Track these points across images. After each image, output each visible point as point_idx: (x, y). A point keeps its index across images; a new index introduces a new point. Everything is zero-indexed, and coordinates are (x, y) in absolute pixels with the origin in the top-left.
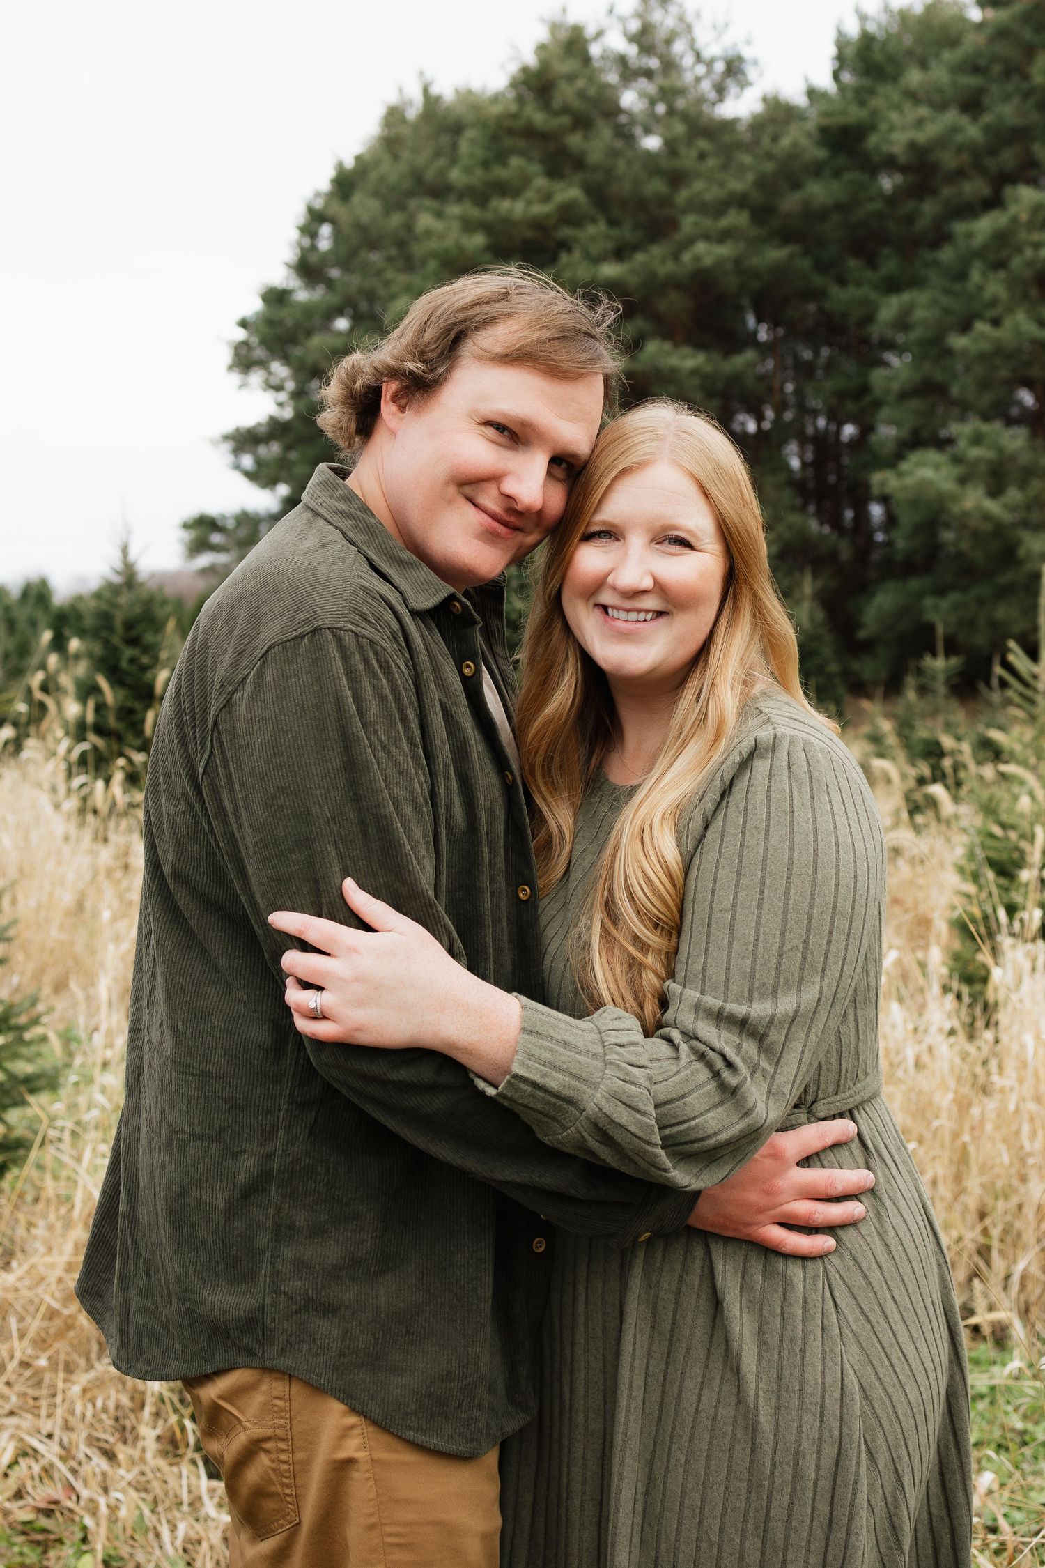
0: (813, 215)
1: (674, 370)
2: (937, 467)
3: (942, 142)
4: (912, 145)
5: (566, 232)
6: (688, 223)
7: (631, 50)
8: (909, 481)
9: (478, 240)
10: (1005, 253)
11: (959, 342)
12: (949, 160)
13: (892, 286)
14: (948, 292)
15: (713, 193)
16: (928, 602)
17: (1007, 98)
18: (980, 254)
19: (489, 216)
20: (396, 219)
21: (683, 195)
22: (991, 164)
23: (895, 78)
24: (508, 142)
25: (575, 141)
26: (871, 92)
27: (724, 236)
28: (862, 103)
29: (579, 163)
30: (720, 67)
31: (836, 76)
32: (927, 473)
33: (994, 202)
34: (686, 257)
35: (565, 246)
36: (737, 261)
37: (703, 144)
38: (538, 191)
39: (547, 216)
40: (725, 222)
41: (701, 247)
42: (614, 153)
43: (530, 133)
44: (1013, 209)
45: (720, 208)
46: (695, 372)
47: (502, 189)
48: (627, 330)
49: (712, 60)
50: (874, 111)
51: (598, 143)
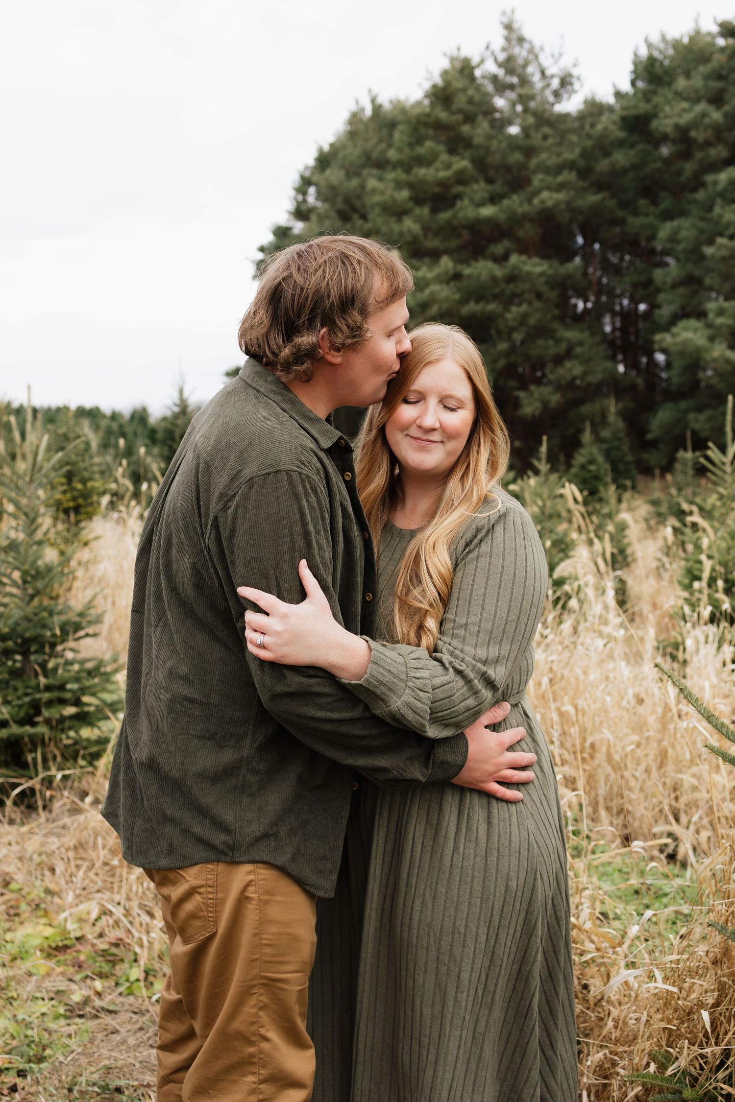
0: (616, 173)
1: (529, 274)
2: (695, 330)
3: (695, 124)
4: (677, 127)
5: (459, 189)
6: (537, 179)
7: (501, 73)
8: (679, 339)
9: (405, 194)
11: (709, 251)
12: (698, 135)
13: (668, 216)
14: (703, 219)
15: (552, 161)
16: (692, 416)
18: (722, 195)
19: (412, 179)
20: (355, 182)
21: (534, 162)
23: (670, 84)
24: (423, 130)
25: (466, 129)
26: (654, 93)
27: (560, 187)
28: (648, 101)
29: (468, 143)
30: (557, 81)
31: (633, 83)
32: (689, 335)
34: (536, 201)
35: (459, 196)
36: (568, 203)
37: (546, 130)
38: (443, 163)
39: (449, 178)
40: (560, 179)
41: (545, 194)
42: (489, 137)
43: (438, 126)
45: (559, 169)
46: (542, 274)
47: (420, 161)
48: (498, 249)
49: (552, 77)
50: (656, 106)
51: (480, 131)
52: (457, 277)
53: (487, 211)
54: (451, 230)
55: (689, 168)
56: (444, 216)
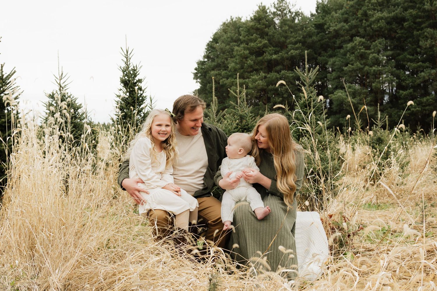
0: (314, 43)
1: (288, 76)
2: (342, 93)
3: (340, 29)
4: (334, 30)
5: (265, 49)
6: (290, 46)
7: (275, 10)
8: (336, 96)
9: (247, 52)
10: (354, 51)
11: (345, 68)
12: (342, 32)
13: (331, 56)
14: (342, 58)
15: (294, 40)
16: (341, 119)
17: (354, 19)
18: (348, 51)
19: (249, 46)
20: (228, 47)
21: (288, 41)
22: (351, 32)
23: (330, 14)
24: (252, 30)
25: (266, 30)
26: (325, 16)
27: (297, 49)
28: (323, 19)
29: (267, 34)
30: (294, 14)
31: (317, 11)
32: (340, 94)
33: (351, 40)
34: (289, 53)
35: (264, 52)
37: (292, 30)
38: (259, 41)
39: (261, 46)
40: (297, 46)
41: (292, 51)
42: (273, 33)
43: (257, 29)
44: (355, 42)
45: (296, 43)
46: (292, 76)
47: (251, 40)
48: (278, 68)
49: (293, 13)
50: (326, 21)
51: (271, 31)
52: (265, 77)
53: (274, 57)
54: (261, 63)
55: (338, 42)
56: (260, 58)
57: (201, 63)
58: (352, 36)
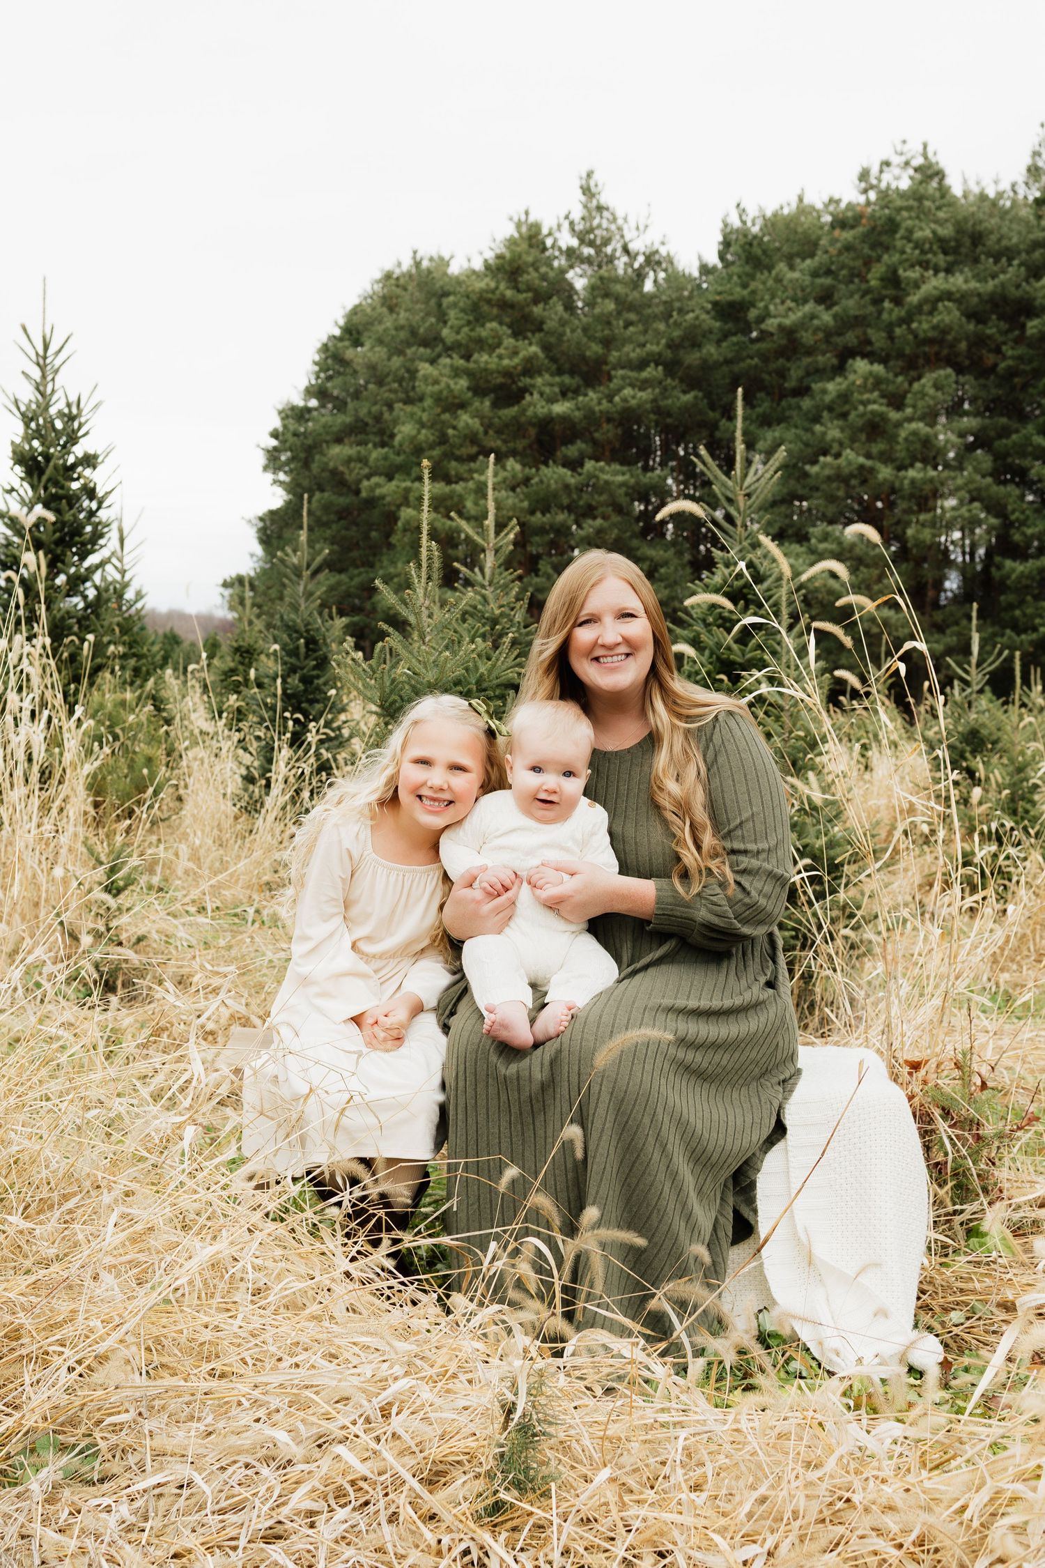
0: (707, 367)
1: (608, 483)
3: (803, 325)
4: (781, 327)
5: (527, 381)
6: (619, 375)
7: (574, 242)
9: (463, 383)
10: (847, 407)
11: (813, 469)
12: (807, 338)
14: (806, 430)
15: (635, 354)
17: (851, 295)
18: (830, 406)
19: (471, 365)
20: (396, 362)
21: (615, 355)
22: (838, 340)
23: (770, 268)
24: (485, 308)
25: (537, 310)
26: (753, 277)
27: (644, 385)
28: (745, 286)
29: (539, 326)
30: (641, 259)
31: (722, 256)
33: (840, 369)
34: (617, 399)
35: (527, 390)
36: (654, 401)
37: (632, 316)
38: (508, 348)
39: (515, 368)
40: (645, 374)
41: (628, 392)
42: (563, 323)
43: (504, 305)
44: (852, 377)
45: (642, 364)
46: (623, 484)
47: (481, 344)
48: (572, 451)
49: (637, 254)
50: (753, 292)
51: (553, 312)
52: (526, 481)
53: (560, 408)
54: (516, 428)
55: (795, 374)
56: (509, 412)
57: (296, 415)
58: (846, 355)
